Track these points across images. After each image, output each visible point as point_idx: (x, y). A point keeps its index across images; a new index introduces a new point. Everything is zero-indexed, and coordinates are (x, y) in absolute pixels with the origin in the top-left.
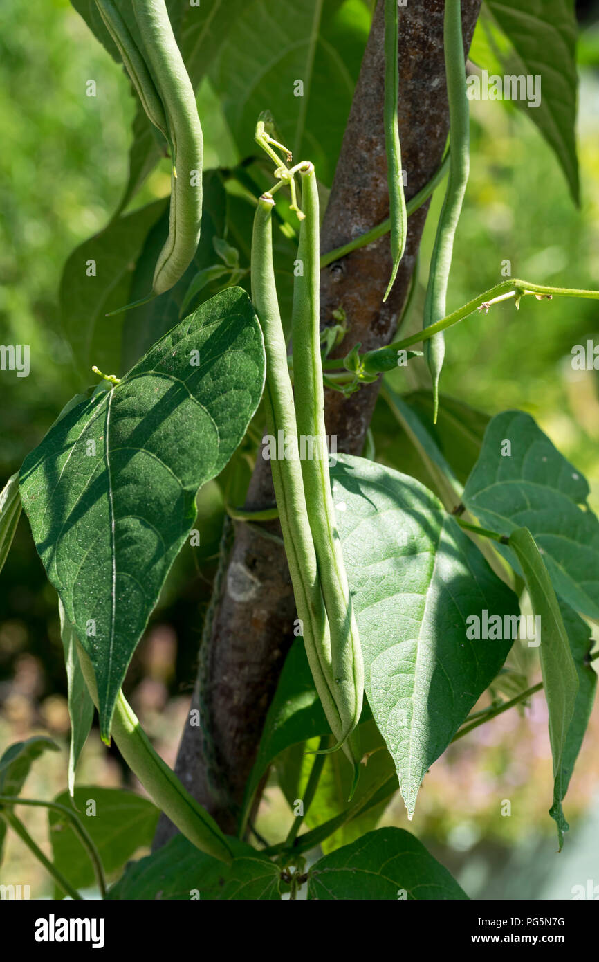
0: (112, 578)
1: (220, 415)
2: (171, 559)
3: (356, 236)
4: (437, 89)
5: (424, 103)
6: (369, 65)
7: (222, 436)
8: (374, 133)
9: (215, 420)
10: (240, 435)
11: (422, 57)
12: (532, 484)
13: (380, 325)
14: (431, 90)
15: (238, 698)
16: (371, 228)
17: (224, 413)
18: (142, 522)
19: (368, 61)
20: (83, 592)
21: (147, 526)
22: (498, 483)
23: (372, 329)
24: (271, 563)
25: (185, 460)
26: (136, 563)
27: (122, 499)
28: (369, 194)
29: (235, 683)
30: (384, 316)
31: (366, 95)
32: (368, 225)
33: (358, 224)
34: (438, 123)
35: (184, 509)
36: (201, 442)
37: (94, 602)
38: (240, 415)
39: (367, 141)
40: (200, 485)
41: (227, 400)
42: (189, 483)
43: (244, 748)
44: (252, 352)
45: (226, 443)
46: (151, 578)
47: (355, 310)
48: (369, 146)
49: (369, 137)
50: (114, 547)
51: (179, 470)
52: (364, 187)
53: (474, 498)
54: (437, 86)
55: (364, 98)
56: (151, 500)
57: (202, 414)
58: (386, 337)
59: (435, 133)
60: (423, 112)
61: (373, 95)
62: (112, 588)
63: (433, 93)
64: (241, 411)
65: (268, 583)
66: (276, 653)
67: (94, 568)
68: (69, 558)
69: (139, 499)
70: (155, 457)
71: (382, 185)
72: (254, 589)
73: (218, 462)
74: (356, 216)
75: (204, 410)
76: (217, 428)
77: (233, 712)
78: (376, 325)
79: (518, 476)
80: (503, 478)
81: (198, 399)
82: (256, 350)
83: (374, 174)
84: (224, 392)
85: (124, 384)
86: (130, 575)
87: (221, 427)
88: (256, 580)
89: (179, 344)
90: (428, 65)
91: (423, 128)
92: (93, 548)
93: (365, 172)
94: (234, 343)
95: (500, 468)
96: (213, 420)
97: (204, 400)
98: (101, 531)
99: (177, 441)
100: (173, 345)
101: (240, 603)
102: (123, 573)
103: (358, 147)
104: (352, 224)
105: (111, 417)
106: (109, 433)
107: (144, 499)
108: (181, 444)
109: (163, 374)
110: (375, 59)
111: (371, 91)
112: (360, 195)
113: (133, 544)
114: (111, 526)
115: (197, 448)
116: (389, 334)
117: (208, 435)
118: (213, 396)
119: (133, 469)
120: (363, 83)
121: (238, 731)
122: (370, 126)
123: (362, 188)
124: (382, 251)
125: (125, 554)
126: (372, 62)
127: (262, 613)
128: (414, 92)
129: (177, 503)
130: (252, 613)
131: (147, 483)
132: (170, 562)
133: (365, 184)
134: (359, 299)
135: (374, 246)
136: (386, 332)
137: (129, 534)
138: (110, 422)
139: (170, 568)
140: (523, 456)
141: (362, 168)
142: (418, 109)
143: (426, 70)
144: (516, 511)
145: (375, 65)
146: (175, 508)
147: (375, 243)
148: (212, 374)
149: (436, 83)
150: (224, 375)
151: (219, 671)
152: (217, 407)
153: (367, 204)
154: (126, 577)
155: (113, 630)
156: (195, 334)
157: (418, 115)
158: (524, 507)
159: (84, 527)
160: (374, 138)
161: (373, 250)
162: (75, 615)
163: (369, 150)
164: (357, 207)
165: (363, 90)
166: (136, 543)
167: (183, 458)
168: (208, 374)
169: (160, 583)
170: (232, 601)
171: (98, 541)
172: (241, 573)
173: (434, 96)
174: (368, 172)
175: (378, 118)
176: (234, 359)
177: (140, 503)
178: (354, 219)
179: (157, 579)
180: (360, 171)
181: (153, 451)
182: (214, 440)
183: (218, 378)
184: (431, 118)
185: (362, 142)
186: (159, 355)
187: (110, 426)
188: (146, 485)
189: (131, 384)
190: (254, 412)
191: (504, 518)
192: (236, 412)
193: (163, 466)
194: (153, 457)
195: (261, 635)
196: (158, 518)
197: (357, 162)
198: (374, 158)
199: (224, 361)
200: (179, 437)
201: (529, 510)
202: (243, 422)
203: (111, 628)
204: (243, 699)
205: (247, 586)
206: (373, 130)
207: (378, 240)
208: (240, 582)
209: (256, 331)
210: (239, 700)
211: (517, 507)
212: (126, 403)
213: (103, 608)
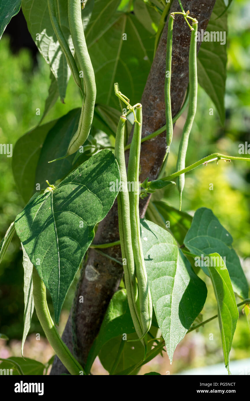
0: (58, 260)
1: (102, 197)
2: (84, 252)
3: (147, 135)
4: (183, 78)
5: (177, 83)
6: (155, 67)
7: (103, 205)
8: (156, 94)
9: (100, 199)
10: (112, 204)
11: (177, 64)
12: (210, 237)
13: (153, 171)
14: (180, 78)
15: (87, 320)
16: (153, 132)
17: (104, 196)
18: (70, 239)
19: (155, 65)
20: (46, 266)
21: (73, 240)
22: (198, 237)
23: (150, 173)
24: (104, 266)
25: (88, 214)
26: (68, 255)
27: (61, 230)
28: (153, 119)
29: (87, 314)
30: (155, 168)
31: (154, 79)
32: (152, 131)
33: (147, 130)
34: (182, 91)
35: (89, 233)
36: (95, 207)
37: (51, 270)
38: (111, 197)
39: (153, 97)
40: (95, 223)
41: (105, 191)
42: (90, 223)
43: (89, 340)
44: (115, 173)
45: (105, 208)
46: (75, 260)
47: (144, 165)
48: (154, 99)
49: (154, 95)
50: (58, 249)
51: (86, 218)
52: (151, 115)
53: (188, 242)
54: (182, 77)
55: (152, 80)
56: (74, 230)
57: (95, 197)
58: (155, 176)
59: (180, 96)
60: (176, 87)
61: (156, 79)
62: (58, 265)
63: (181, 79)
64: (111, 195)
65: (103, 274)
66: (104, 302)
67: (50, 257)
68: (39, 254)
69: (69, 230)
70: (75, 214)
71: (158, 115)
72: (97, 276)
73: (102, 215)
74: (147, 127)
75: (95, 196)
76: (101, 202)
77: (86, 325)
78: (152, 171)
79: (206, 234)
80: (200, 234)
81: (92, 192)
82: (116, 172)
83: (155, 111)
84: (103, 188)
85: (58, 188)
86: (66, 260)
87: (103, 202)
88: (98, 272)
89: (82, 171)
90: (180, 68)
91: (176, 93)
92: (49, 250)
93: (152, 110)
94: (106, 170)
95: (199, 231)
96: (99, 199)
97: (94, 192)
98: (52, 243)
99: (84, 207)
100: (80, 172)
101: (91, 281)
102: (63, 259)
103: (149, 100)
104: (145, 130)
105: (53, 200)
106: (53, 206)
107: (71, 230)
108: (86, 209)
109: (76, 183)
110: (158, 65)
111: (156, 77)
112: (149, 119)
113: (67, 247)
114: (57, 241)
115: (93, 210)
116: (156, 175)
117: (98, 205)
118: (99, 190)
119: (66, 219)
120: (152, 74)
121: (87, 333)
122: (155, 91)
123: (150, 116)
124: (157, 142)
125: (64, 251)
126: (157, 66)
127: (100, 286)
128: (174, 78)
129: (85, 231)
130: (95, 286)
131: (72, 224)
132: (83, 254)
133: (151, 114)
134: (146, 160)
135: (154, 139)
136: (155, 175)
137: (65, 243)
138: (53, 202)
139: (83, 256)
140: (207, 226)
141: (150, 108)
142: (175, 85)
143: (179, 70)
144: (205, 248)
145: (158, 67)
146: (85, 233)
147: (154, 138)
148: (98, 182)
149: (182, 75)
150: (103, 182)
151: (80, 308)
152: (101, 194)
153: (152, 122)
154: (64, 260)
155: (59, 281)
156: (89, 168)
157: (174, 88)
158: (208, 247)
159: (45, 242)
160: (156, 96)
161: (153, 141)
162: (43, 275)
163: (154, 101)
164: (148, 124)
165: (152, 77)
166: (68, 247)
167: (87, 214)
168: (96, 182)
169: (80, 262)
170: (87, 281)
171: (51, 247)
172: (92, 269)
173: (181, 80)
174: (153, 110)
175: (158, 88)
176: (107, 176)
177: (69, 232)
178: (146, 128)
179: (78, 260)
180: (149, 109)
181: (74, 212)
182: (100, 206)
183: (101, 183)
184: (179, 89)
185: (151, 97)
186: (74, 176)
187: (53, 204)
188: (71, 225)
189: (62, 187)
190: (117, 195)
191: (200, 251)
192: (109, 196)
193: (79, 217)
194: (74, 214)
195: (98, 294)
196: (77, 237)
197: (148, 106)
198: (156, 104)
199: (103, 177)
200: (85, 206)
201: (210, 248)
202: (113, 199)
203: (59, 280)
204: (90, 320)
205: (94, 275)
206: (156, 93)
207: (155, 137)
208: (91, 273)
209: (116, 165)
210: (88, 321)
211: (205, 247)
212: (60, 195)
213: (55, 272)
